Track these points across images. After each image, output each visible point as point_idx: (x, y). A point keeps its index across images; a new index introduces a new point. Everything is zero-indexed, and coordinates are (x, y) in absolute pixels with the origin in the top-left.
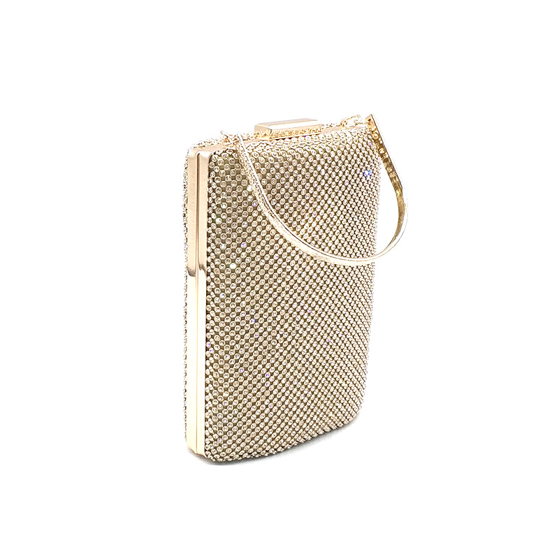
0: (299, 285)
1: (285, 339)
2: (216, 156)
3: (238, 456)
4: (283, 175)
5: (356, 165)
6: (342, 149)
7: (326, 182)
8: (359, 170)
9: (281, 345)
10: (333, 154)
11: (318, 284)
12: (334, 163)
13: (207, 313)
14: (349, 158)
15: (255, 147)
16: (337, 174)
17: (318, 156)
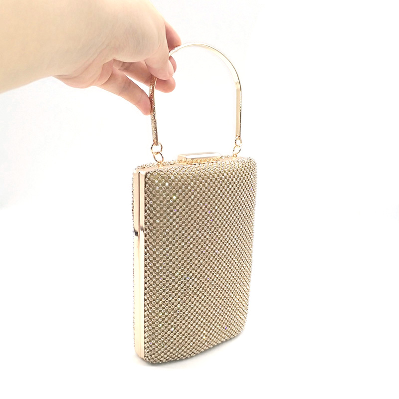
0: (204, 254)
1: (195, 288)
2: (149, 174)
3: (165, 360)
4: (192, 187)
5: (240, 181)
6: (232, 171)
7: (221, 191)
8: (242, 184)
9: (193, 291)
10: (225, 174)
11: (216, 253)
12: (226, 180)
13: (145, 272)
14: (236, 177)
15: (175, 169)
16: (228, 187)
17: (216, 175)
